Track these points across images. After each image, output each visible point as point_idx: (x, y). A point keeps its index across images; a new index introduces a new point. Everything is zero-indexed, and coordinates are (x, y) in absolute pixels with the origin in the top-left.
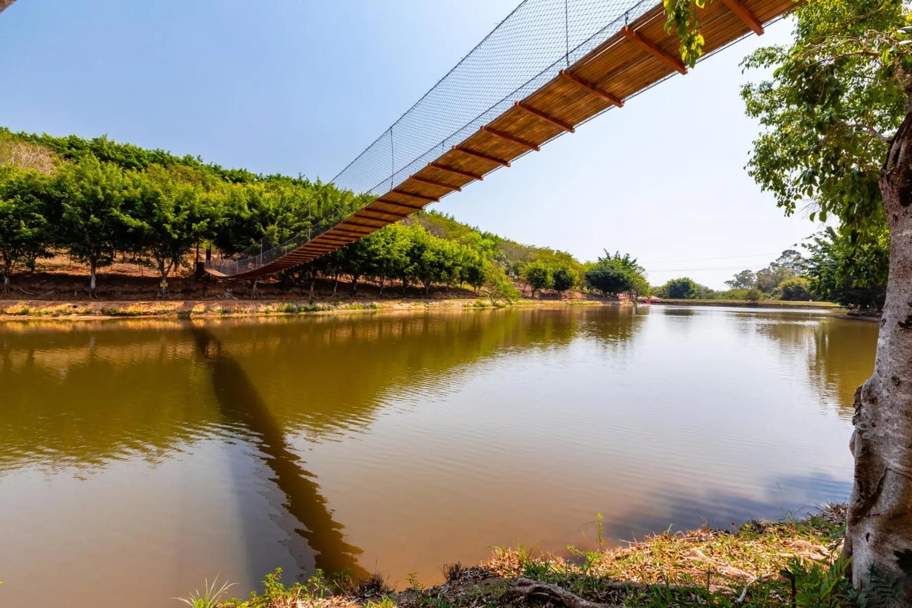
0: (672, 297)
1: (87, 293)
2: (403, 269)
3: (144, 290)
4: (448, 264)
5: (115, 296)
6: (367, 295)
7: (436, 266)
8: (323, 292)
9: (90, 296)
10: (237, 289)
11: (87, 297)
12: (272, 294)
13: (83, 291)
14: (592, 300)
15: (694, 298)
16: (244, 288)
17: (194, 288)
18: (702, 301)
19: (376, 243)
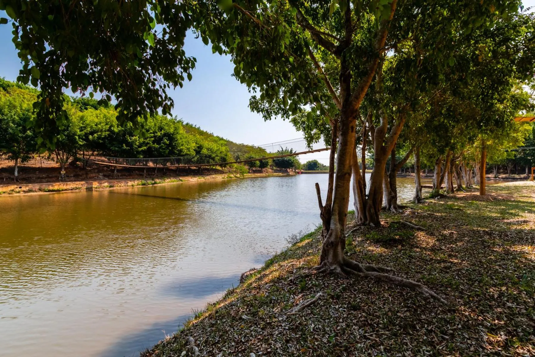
0: (309, 170)
1: (13, 179)
2: (192, 159)
3: (50, 176)
4: (214, 155)
5: (31, 180)
6: (171, 174)
7: (208, 157)
8: (150, 173)
9: (15, 181)
10: (105, 173)
11: (13, 182)
12: (125, 175)
13: (9, 178)
14: (277, 173)
15: (318, 170)
16: (110, 173)
17: (80, 173)
18: (322, 171)
19: (182, 145)
